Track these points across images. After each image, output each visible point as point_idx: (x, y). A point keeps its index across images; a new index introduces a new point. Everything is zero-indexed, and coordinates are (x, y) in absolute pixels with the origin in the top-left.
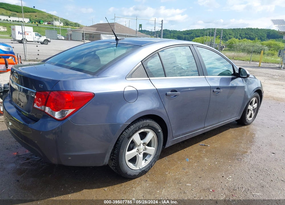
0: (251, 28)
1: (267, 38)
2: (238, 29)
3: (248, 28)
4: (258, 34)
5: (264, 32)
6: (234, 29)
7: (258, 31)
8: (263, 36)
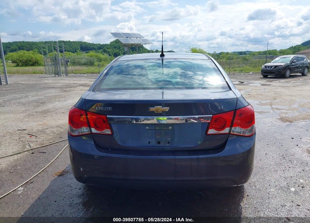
0: (63, 41)
1: (81, 50)
2: (51, 42)
3: (60, 41)
4: (72, 46)
5: (77, 44)
6: (46, 42)
7: (70, 43)
8: (76, 48)
